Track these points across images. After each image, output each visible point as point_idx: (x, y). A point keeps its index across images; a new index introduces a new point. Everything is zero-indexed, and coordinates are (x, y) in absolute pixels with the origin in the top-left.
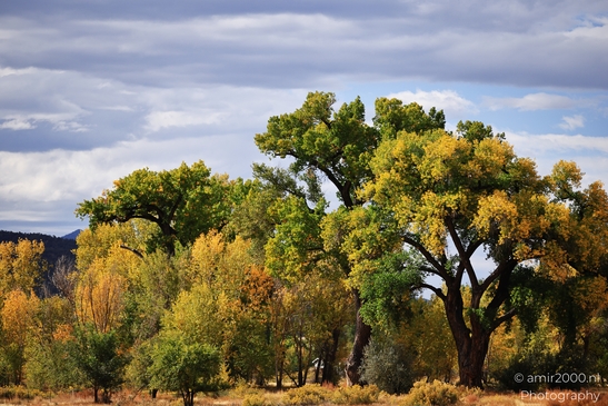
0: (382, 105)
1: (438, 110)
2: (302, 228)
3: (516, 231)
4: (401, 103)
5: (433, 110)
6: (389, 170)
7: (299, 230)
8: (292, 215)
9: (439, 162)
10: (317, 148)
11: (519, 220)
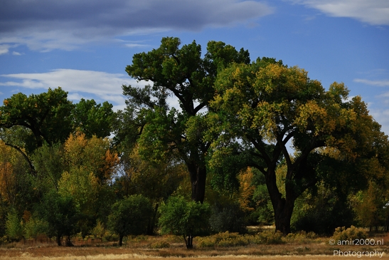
0: (212, 46)
1: (245, 50)
2: (164, 128)
3: (327, 126)
4: (224, 44)
5: (242, 50)
6: (232, 87)
7: (162, 128)
8: (156, 119)
9: (270, 81)
10: (173, 74)
11: (328, 119)
